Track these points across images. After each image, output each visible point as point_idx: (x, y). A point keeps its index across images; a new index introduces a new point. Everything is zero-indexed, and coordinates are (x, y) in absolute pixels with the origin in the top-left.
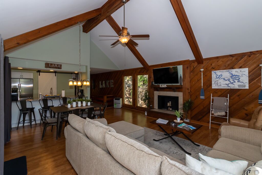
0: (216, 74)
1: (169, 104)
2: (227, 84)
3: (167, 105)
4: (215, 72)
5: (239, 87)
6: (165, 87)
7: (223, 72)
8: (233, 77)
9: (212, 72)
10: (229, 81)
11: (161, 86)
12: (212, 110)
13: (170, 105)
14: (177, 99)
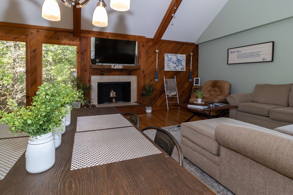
0: (168, 56)
1: (113, 94)
2: (174, 67)
3: (110, 96)
4: (167, 55)
5: (181, 70)
6: (121, 68)
7: (172, 55)
8: (178, 61)
9: (165, 55)
10: (176, 64)
11: (114, 67)
12: (167, 92)
13: (115, 96)
14: (128, 85)
